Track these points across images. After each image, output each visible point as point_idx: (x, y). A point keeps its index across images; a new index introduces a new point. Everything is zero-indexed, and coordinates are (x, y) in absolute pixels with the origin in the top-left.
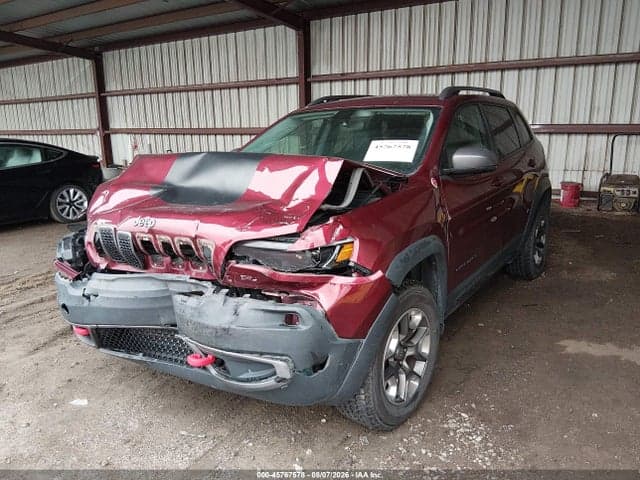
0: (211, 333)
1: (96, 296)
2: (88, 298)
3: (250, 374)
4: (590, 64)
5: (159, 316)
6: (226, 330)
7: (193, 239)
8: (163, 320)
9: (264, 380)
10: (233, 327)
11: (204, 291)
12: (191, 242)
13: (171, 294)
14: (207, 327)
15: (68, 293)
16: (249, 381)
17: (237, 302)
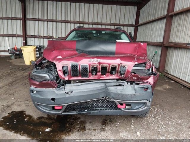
0: (130, 96)
2: (67, 93)
3: (137, 107)
6: (134, 95)
7: (119, 65)
8: (101, 96)
9: (140, 108)
10: (136, 93)
11: (123, 84)
12: (118, 65)
13: (107, 87)
14: (128, 95)
15: (56, 93)
16: (136, 109)
17: (133, 86)
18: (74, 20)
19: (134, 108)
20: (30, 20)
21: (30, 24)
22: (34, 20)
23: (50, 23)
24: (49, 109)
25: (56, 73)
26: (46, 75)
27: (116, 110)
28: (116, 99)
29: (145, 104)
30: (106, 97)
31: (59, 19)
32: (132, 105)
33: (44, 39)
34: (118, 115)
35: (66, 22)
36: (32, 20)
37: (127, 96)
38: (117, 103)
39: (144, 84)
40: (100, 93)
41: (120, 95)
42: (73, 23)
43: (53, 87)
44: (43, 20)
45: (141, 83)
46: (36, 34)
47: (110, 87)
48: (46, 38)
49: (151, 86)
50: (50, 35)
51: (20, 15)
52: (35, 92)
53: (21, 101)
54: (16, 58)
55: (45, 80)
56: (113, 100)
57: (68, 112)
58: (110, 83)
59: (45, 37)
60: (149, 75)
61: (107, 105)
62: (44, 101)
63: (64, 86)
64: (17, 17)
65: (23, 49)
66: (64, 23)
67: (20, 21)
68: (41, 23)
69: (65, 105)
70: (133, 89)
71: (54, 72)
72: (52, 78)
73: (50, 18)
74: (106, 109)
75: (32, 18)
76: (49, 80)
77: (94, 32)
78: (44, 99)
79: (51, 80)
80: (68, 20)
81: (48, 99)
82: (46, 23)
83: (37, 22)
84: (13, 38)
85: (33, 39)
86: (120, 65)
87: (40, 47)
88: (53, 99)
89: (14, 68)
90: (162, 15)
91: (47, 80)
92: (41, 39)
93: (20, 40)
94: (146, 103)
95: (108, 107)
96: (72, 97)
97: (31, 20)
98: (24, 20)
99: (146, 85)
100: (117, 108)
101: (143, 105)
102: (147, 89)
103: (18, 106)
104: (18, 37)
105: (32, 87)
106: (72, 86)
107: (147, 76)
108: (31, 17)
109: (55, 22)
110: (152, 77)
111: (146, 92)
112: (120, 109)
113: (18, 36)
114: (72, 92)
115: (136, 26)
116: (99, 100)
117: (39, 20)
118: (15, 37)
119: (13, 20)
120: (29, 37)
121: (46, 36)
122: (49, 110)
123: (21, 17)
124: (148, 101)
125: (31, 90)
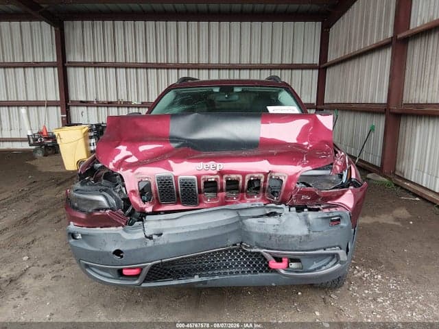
0: (297, 240)
1: (160, 235)
2: (150, 238)
3: (315, 265)
4: (268, 69)
5: (227, 240)
6: (307, 236)
7: (266, 174)
8: (231, 241)
9: (324, 268)
10: (311, 232)
11: (278, 211)
12: (263, 176)
13: (241, 219)
14: (293, 237)
15: (124, 238)
16: (315, 270)
17: (305, 215)
18: (176, 62)
19: (310, 267)
20: (75, 67)
21: (75, 75)
22: (85, 65)
23: (122, 71)
24: (110, 276)
25: (123, 192)
26: (101, 198)
27: (268, 274)
28: (265, 248)
29: (335, 256)
30: (241, 243)
31: (141, 60)
32: (305, 261)
33: (110, 109)
34: (273, 284)
35: (158, 66)
36: (81, 67)
37: (290, 240)
38: (269, 257)
39: (333, 210)
40: (226, 234)
41: (273, 239)
42: (174, 68)
43: (118, 225)
44: (106, 66)
45: (323, 208)
46: (91, 98)
47: (249, 220)
48: (115, 107)
49: (348, 213)
50: (123, 98)
51: (52, 57)
52: (79, 237)
53: (43, 266)
54: (46, 155)
55: (98, 210)
56: (258, 250)
57: (155, 280)
58: (248, 211)
59: (111, 103)
60: (343, 187)
61: (245, 263)
62: (99, 257)
63: (142, 221)
64: (46, 61)
65: (59, 135)
66: (152, 70)
67: (52, 69)
68: (101, 71)
69: (146, 266)
70: (304, 223)
71: (118, 190)
72: (113, 204)
73: (121, 59)
74: (243, 272)
75: (80, 61)
76: (106, 209)
77: (217, 90)
78: (97, 252)
79: (111, 209)
80: (163, 62)
81: (108, 253)
82: (112, 71)
83: (91, 71)
84: (40, 108)
85: (84, 109)
86: (269, 175)
87: (101, 128)
88: (118, 253)
89: (38, 180)
90: (382, 40)
91: (102, 209)
92: (103, 108)
93: (56, 113)
94: (337, 254)
95: (248, 266)
96: (161, 245)
97: (78, 67)
98: (63, 66)
99: (335, 212)
100: (269, 268)
101: (331, 261)
102: (339, 220)
103: (35, 278)
104: (51, 106)
105: (72, 227)
106: (160, 220)
107: (338, 190)
108: (78, 59)
109: (133, 68)
110: (349, 192)
111: (335, 229)
112: (275, 271)
113: (50, 104)
114: (162, 234)
115: (322, 66)
116: (226, 251)
117: (95, 65)
118: (44, 106)
119: (36, 69)
120: (74, 106)
121: (113, 100)
122: (112, 278)
123: (56, 60)
124: (342, 251)
125: (69, 233)
